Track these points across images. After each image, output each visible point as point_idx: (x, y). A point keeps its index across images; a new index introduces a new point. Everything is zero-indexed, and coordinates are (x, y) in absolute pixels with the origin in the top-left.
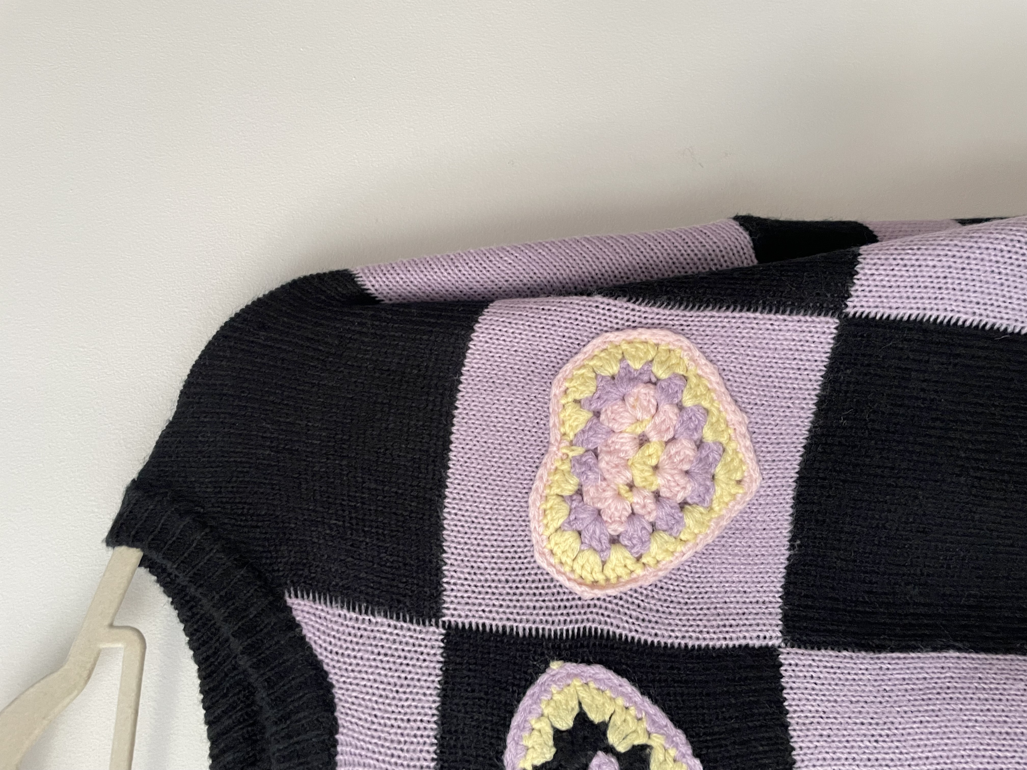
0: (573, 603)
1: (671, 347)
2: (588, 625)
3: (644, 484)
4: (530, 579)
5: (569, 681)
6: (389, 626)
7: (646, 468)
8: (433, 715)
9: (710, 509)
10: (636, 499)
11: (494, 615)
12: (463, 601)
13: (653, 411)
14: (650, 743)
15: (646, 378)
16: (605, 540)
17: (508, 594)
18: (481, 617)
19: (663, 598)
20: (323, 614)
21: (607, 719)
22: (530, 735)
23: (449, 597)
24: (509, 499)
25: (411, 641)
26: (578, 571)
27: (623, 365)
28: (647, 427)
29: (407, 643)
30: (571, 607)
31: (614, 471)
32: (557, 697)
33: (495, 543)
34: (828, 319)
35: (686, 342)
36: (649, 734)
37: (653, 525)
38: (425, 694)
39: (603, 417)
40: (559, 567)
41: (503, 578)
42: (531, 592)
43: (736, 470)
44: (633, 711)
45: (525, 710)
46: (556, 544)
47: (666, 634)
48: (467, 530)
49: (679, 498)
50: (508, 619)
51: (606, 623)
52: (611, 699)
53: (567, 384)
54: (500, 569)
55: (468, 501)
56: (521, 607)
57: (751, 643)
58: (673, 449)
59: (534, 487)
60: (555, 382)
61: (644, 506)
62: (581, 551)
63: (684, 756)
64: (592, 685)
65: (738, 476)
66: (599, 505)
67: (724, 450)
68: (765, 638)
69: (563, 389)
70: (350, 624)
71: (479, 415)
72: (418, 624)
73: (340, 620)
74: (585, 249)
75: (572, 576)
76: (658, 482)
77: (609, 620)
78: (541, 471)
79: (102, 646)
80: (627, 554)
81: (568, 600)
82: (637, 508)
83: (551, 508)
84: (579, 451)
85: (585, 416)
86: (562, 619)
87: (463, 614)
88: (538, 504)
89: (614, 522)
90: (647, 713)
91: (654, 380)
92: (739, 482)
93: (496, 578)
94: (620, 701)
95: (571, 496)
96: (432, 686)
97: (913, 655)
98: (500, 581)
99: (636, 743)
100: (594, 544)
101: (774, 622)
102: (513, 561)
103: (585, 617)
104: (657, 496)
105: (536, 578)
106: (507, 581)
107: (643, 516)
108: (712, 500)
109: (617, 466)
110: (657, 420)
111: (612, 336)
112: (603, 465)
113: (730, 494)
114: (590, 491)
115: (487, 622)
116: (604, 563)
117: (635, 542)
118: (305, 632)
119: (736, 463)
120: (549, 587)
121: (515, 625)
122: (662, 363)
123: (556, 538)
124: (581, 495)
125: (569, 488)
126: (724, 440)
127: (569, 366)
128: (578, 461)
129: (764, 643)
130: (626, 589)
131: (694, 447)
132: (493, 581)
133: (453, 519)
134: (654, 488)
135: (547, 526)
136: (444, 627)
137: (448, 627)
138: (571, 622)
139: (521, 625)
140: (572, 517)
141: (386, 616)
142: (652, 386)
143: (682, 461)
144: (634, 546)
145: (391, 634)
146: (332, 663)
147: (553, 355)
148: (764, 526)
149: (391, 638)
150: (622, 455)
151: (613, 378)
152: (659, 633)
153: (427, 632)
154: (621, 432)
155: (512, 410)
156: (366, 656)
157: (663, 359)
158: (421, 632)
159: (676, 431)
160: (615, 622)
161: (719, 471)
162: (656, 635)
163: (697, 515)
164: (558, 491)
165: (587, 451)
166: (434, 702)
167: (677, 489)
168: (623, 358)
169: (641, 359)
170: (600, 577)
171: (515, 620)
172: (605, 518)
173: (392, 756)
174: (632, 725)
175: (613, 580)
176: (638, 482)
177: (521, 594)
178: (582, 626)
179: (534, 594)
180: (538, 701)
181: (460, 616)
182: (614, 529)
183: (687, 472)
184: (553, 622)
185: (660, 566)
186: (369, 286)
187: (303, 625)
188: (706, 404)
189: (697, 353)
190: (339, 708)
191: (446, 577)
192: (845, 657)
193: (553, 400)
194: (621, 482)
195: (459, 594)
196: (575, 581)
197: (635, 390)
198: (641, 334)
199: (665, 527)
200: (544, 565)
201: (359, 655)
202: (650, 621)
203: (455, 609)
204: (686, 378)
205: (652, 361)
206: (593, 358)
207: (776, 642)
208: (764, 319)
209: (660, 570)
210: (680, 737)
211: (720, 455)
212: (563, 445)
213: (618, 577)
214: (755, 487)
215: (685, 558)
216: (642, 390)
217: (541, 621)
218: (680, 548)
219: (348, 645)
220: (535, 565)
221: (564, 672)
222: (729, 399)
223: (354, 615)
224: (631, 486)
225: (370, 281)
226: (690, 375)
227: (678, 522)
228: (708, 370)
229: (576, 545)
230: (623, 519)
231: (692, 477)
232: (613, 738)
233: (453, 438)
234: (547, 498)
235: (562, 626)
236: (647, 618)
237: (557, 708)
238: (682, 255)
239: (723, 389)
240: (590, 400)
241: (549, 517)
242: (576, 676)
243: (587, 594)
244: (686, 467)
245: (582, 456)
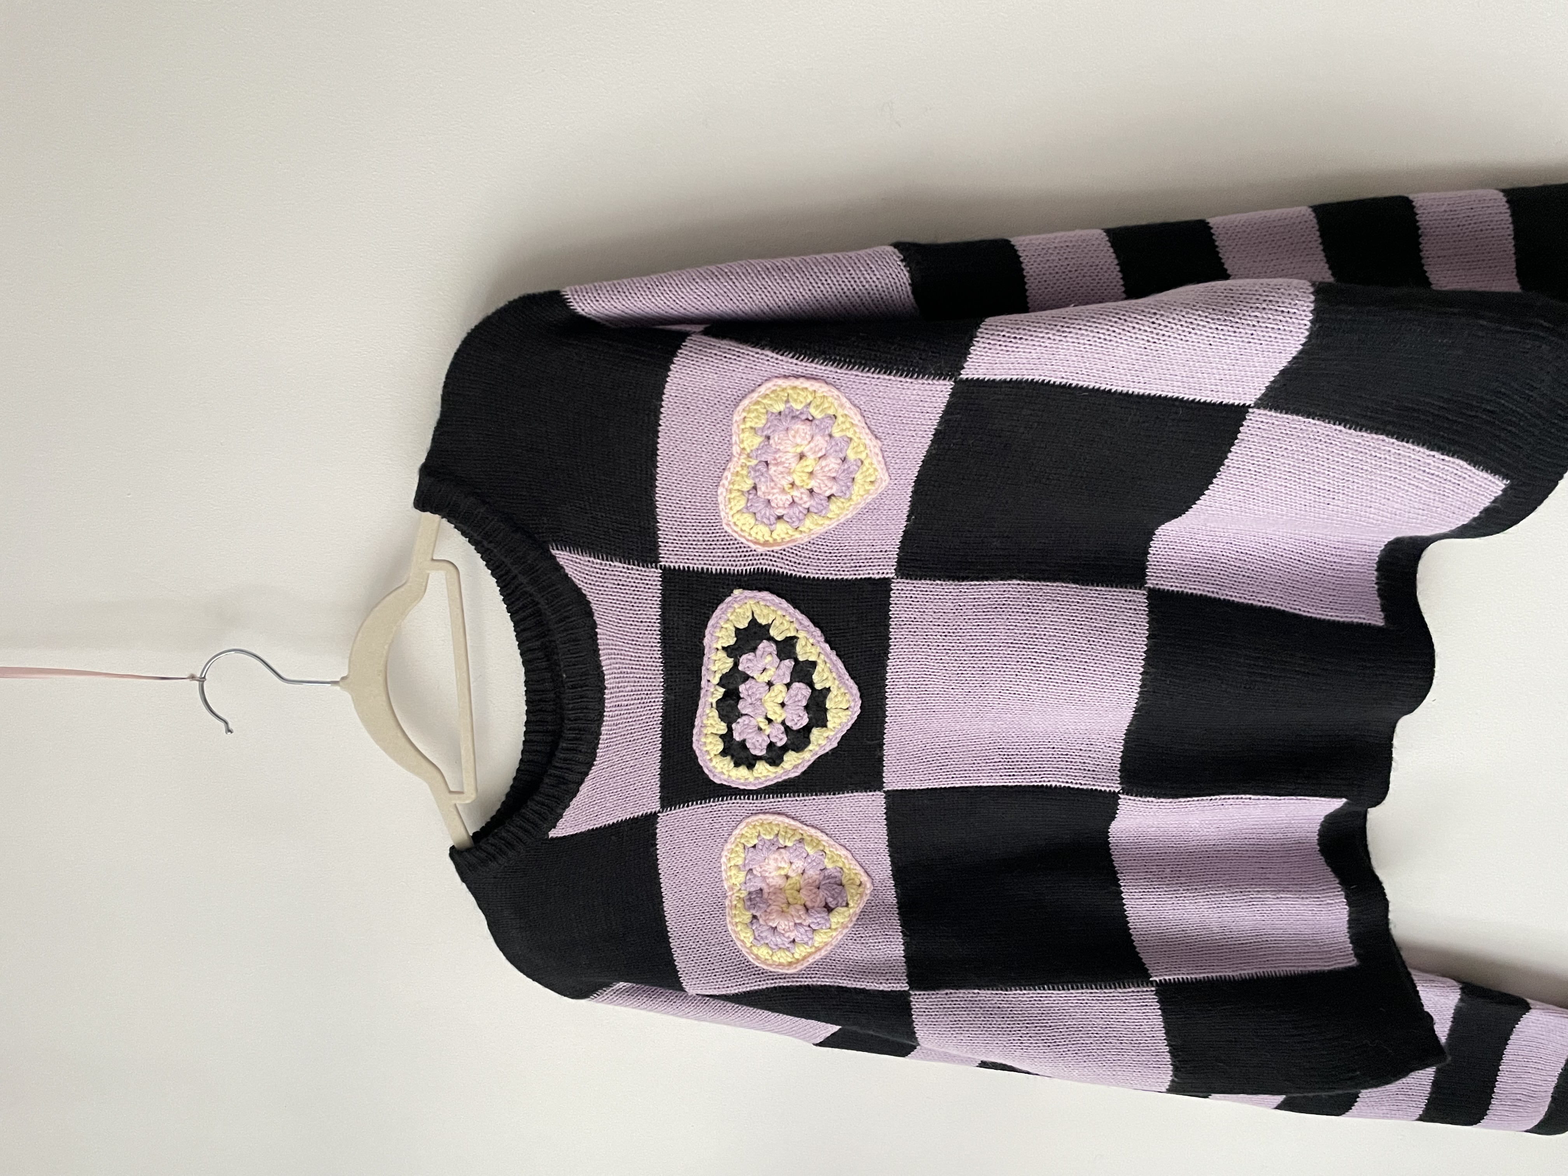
0: (751, 553)
1: (825, 394)
2: (761, 567)
3: (802, 484)
4: (720, 539)
5: (746, 601)
6: (624, 568)
7: (804, 474)
8: (657, 619)
9: (850, 499)
10: (795, 493)
11: (695, 561)
12: (673, 553)
13: (809, 439)
14: (798, 635)
15: (804, 417)
16: (773, 519)
17: (704, 548)
18: (686, 563)
19: (814, 549)
20: (578, 561)
21: (770, 622)
22: (720, 631)
23: (662, 551)
24: (704, 489)
25: (640, 577)
26: (754, 535)
27: (788, 405)
28: (805, 449)
29: (637, 578)
30: (749, 556)
31: (780, 476)
32: (737, 610)
33: (694, 517)
34: (946, 382)
35: (836, 392)
36: (797, 631)
37: (808, 510)
38: (651, 608)
39: (771, 441)
40: (740, 532)
41: (701, 539)
42: (721, 547)
43: (870, 475)
44: (788, 618)
45: (717, 617)
46: (738, 520)
47: (814, 572)
48: (673, 508)
49: (828, 494)
50: (705, 564)
51: (773, 565)
52: (773, 611)
53: (745, 414)
54: (698, 533)
55: (673, 489)
56: (714, 556)
57: (873, 576)
58: (823, 463)
59: (721, 483)
60: (736, 412)
61: (801, 499)
62: (755, 524)
63: (819, 642)
64: (762, 603)
65: (872, 479)
66: (769, 497)
67: (862, 462)
68: (883, 573)
69: (742, 417)
70: (597, 566)
71: (678, 431)
72: (643, 566)
73: (590, 564)
75: (750, 538)
76: (812, 484)
77: (775, 563)
78: (726, 473)
79: (428, 572)
80: (788, 526)
81: (747, 551)
82: (796, 499)
83: (734, 498)
84: (754, 462)
85: (758, 440)
86: (743, 563)
87: (674, 561)
88: (724, 494)
89: (779, 507)
90: (797, 619)
91: (811, 418)
92: (872, 482)
93: (696, 539)
94: (780, 613)
95: (748, 491)
96: (655, 603)
98: (698, 541)
99: (788, 635)
100: (765, 520)
101: (891, 564)
102: (708, 528)
103: (759, 562)
104: (811, 491)
105: (725, 538)
106: (704, 541)
107: (801, 505)
108: (851, 494)
109: (782, 473)
110: (812, 444)
111: (780, 382)
112: (771, 472)
113: (865, 490)
114: (762, 488)
115: (691, 566)
116: (772, 532)
117: (794, 520)
118: (567, 571)
119: (871, 471)
120: (734, 544)
121: (710, 567)
122: (817, 407)
123: (738, 516)
124: (756, 490)
125: (747, 485)
126: (863, 456)
127: (746, 402)
128: (755, 469)
129: (882, 576)
130: (790, 545)
131: (840, 461)
132: (694, 541)
133: (662, 501)
134: (809, 487)
135: (731, 509)
136: (661, 569)
137: (664, 569)
138: (749, 565)
139: (714, 568)
140: (749, 505)
141: (620, 562)
142: (808, 423)
143: (830, 470)
144: (793, 522)
145: (625, 573)
146: (588, 590)
147: (734, 390)
148: (890, 508)
149: (626, 575)
150: (786, 465)
151: (780, 413)
152: (809, 571)
153: (650, 572)
154: (786, 452)
155: (703, 429)
156: (610, 586)
157: (818, 403)
158: (645, 571)
159: (827, 451)
160: (779, 565)
161: (859, 477)
162: (807, 572)
163: (839, 504)
164: (739, 487)
165: (760, 462)
166: (657, 612)
167: (826, 489)
168: (787, 401)
169: (801, 402)
170: (771, 540)
171: (710, 565)
172: (773, 504)
173: (633, 640)
174: (786, 625)
175: (779, 540)
176: (798, 483)
177: (714, 549)
178: (757, 567)
179: (723, 549)
180: (724, 612)
181: (672, 562)
182: (780, 512)
183: (834, 478)
184: (736, 566)
185: (812, 532)
186: (579, 310)
187: (565, 567)
188: (850, 435)
189: (844, 400)
190: (596, 614)
191: (660, 538)
192: (937, 584)
193: (735, 425)
194: (785, 483)
195: (671, 549)
196: (751, 541)
197: (797, 426)
198: (802, 383)
199: (816, 511)
200: (730, 531)
201: (605, 585)
202: (804, 564)
203: (668, 558)
204: (835, 417)
205: (810, 404)
206: (766, 396)
207: (891, 576)
208: (896, 381)
209: (813, 534)
210: (818, 632)
211: (859, 467)
212: (742, 457)
213: (783, 539)
214: (884, 484)
215: (830, 527)
216: (800, 426)
217: (728, 565)
218: (827, 522)
219: (597, 579)
220: (723, 531)
221: (743, 596)
222: (867, 431)
223: (599, 561)
224: (793, 484)
225: (580, 307)
226: (839, 416)
227: (825, 508)
228: (853, 413)
229: (752, 521)
230: (786, 506)
231: (836, 482)
232: (773, 632)
233: (659, 446)
234: (731, 491)
235: (742, 568)
236: (802, 562)
237: (737, 616)
239: (864, 425)
240: (763, 429)
241: (732, 504)
242: (751, 598)
243: (761, 549)
244: (834, 475)
245: (756, 465)
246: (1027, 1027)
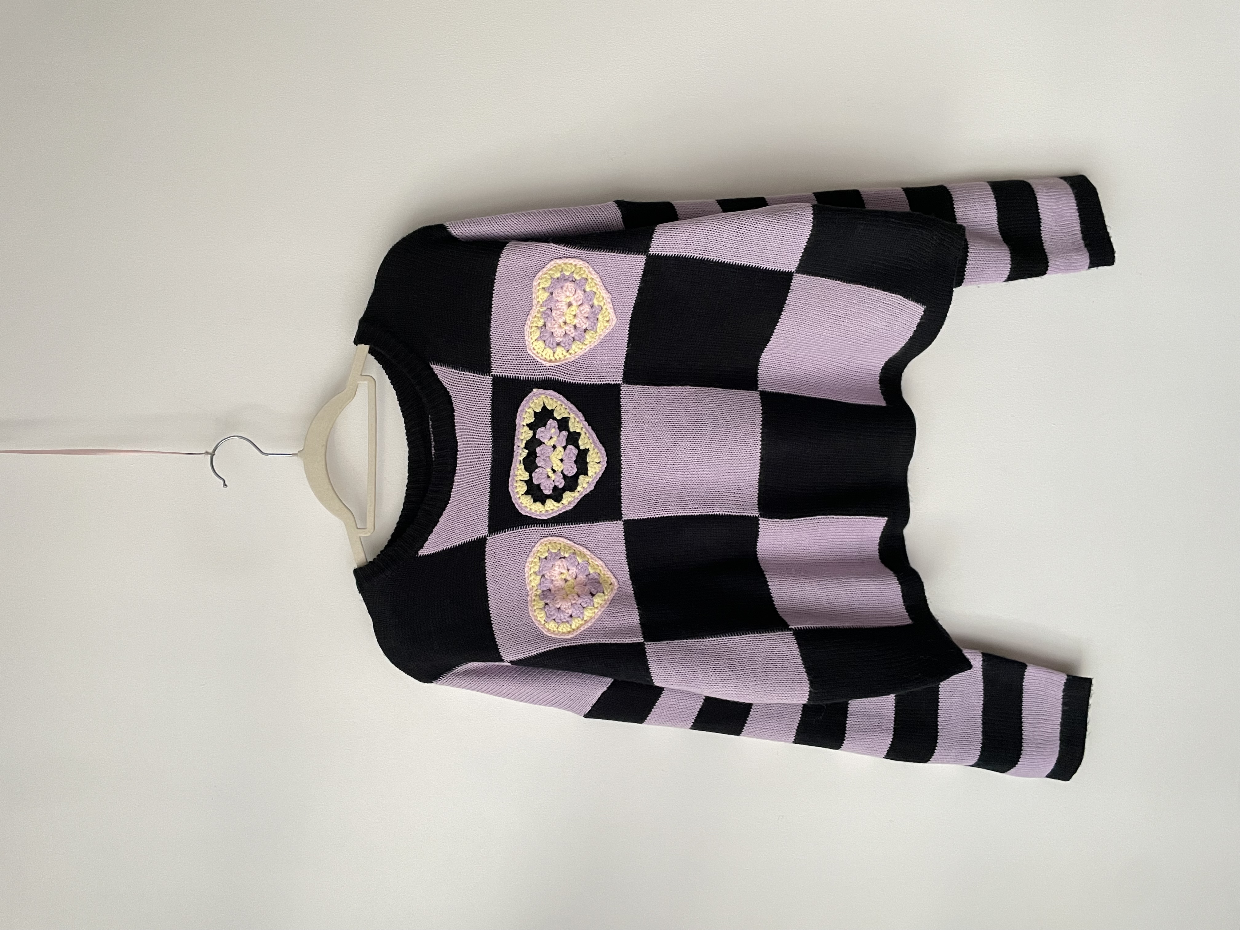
0: (543, 368)
1: (581, 266)
2: (548, 376)
3: (570, 322)
4: (525, 359)
5: (540, 396)
6: (471, 375)
7: (571, 316)
8: (489, 407)
9: (596, 332)
10: (567, 328)
11: (511, 372)
12: (499, 367)
13: (574, 293)
14: (570, 416)
15: (571, 279)
16: (555, 344)
17: (517, 364)
18: (506, 373)
19: (578, 366)
20: (445, 371)
21: (554, 408)
22: (525, 414)
23: (493, 365)
24: (517, 328)
25: (480, 381)
26: (544, 356)
27: (562, 273)
28: (571, 299)
29: (478, 382)
30: (542, 369)
31: (558, 317)
32: (535, 401)
33: (511, 345)
34: (642, 256)
35: (587, 265)
36: (569, 413)
37: (574, 338)
38: (486, 400)
39: (553, 295)
40: (536, 354)
41: (515, 359)
42: (526, 364)
43: (606, 316)
44: (564, 406)
45: (523, 405)
46: (535, 346)
47: (578, 379)
48: (500, 340)
49: (584, 328)
50: (517, 374)
51: (555, 375)
52: (556, 402)
53: (539, 281)
54: (513, 355)
55: (500, 328)
56: (522, 369)
57: (610, 383)
58: (582, 309)
59: (526, 323)
60: (535, 279)
61: (570, 331)
62: (545, 348)
63: (581, 421)
64: (549, 397)
65: (607, 319)
66: (552, 330)
67: (602, 308)
68: (616, 381)
69: (538, 282)
70: (456, 374)
71: (503, 293)
72: (482, 375)
73: (452, 373)
74: (549, 217)
75: (542, 358)
76: (576, 321)
77: (556, 374)
78: (529, 317)
79: (358, 382)
80: (563, 349)
81: (540, 367)
82: (567, 332)
83: (533, 331)
84: (544, 309)
85: (547, 294)
86: (538, 374)
87: (499, 371)
88: (528, 330)
89: (558, 337)
90: (569, 407)
91: (574, 280)
92: (608, 321)
93: (512, 358)
94: (559, 403)
95: (541, 327)
96: (488, 397)
97: (672, 387)
98: (513, 359)
99: (564, 416)
100: (550, 345)
101: (620, 375)
102: (519, 352)
103: (547, 373)
104: (575, 327)
105: (528, 359)
106: (516, 360)
107: (570, 335)
108: (597, 328)
109: (559, 315)
110: (575, 296)
111: (558, 261)
112: (554, 314)
113: (604, 326)
114: (549, 325)
115: (509, 375)
116: (554, 353)
117: (566, 344)
118: (439, 377)
119: (606, 314)
120: (533, 362)
121: (520, 376)
122: (577, 273)
123: (535, 343)
124: (545, 326)
125: (540, 324)
126: (602, 304)
127: (540, 273)
128: (544, 313)
129: (615, 383)
130: (563, 363)
131: (590, 307)
132: (511, 359)
133: (494, 336)
134: (574, 324)
135: (532, 338)
136: (492, 376)
137: (494, 376)
138: (541, 375)
139: (522, 376)
140: (542, 335)
141: (469, 372)
142: (573, 283)
143: (585, 313)
144: (566, 346)
145: (472, 378)
146: (450, 388)
147: (534, 268)
148: (618, 338)
149: (472, 380)
150: (561, 310)
151: (558, 279)
152: (575, 379)
153: (486, 378)
154: (561, 301)
155: (517, 291)
156: (463, 386)
157: (578, 271)
158: (483, 378)
159: (583, 301)
160: (558, 375)
161: (600, 317)
162: (574, 380)
163: (591, 334)
164: (536, 325)
165: (548, 309)
166: (490, 402)
167: (583, 324)
168: (562, 271)
169: (569, 271)
170: (553, 359)
171: (520, 374)
172: (555, 335)
173: (475, 420)
174: (563, 410)
175: (558, 359)
176: (568, 321)
177: (522, 365)
178: (546, 376)
179: (527, 365)
180: (528, 402)
181: (498, 372)
182: (558, 340)
183: (587, 317)
184: (534, 375)
185: (577, 354)
186: (453, 232)
187: (438, 375)
188: (595, 290)
189: (591, 269)
190: (454, 404)
191: (492, 358)
192: (646, 388)
193: (534, 287)
194: (561, 321)
195: (498, 364)
196: (543, 359)
197: (566, 284)
198: (569, 260)
199: (578, 339)
200: (531, 353)
201: (460, 386)
202: (572, 375)
203: (496, 370)
204: (587, 279)
205: (573, 272)
206: (551, 270)
207: (620, 382)
208: (617, 256)
209: (577, 355)
210: (580, 414)
211: (600, 311)
212: (538, 306)
213: (560, 358)
214: (614, 323)
215: (586, 351)
216: (569, 285)
217: (530, 375)
218: (584, 347)
219: (456, 382)
220: (527, 354)
221: (538, 393)
222: (604, 288)
223: (457, 372)
224: (565, 323)
225: (454, 230)
226: (589, 278)
227: (583, 337)
228: (595, 276)
229: (543, 346)
230: (562, 336)
231: (589, 320)
232: (555, 415)
233: (493, 302)
234: (531, 328)
235: (538, 376)
236: (571, 374)
237: (535, 404)
238: (591, 220)
239: (602, 284)
240: (549, 288)
241: (533, 335)
242: (543, 394)
243: (548, 364)
244: (587, 315)
245: (546, 311)
246: (718, 660)
